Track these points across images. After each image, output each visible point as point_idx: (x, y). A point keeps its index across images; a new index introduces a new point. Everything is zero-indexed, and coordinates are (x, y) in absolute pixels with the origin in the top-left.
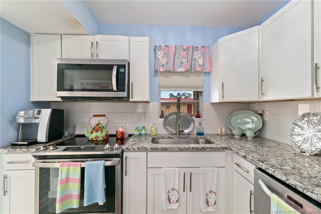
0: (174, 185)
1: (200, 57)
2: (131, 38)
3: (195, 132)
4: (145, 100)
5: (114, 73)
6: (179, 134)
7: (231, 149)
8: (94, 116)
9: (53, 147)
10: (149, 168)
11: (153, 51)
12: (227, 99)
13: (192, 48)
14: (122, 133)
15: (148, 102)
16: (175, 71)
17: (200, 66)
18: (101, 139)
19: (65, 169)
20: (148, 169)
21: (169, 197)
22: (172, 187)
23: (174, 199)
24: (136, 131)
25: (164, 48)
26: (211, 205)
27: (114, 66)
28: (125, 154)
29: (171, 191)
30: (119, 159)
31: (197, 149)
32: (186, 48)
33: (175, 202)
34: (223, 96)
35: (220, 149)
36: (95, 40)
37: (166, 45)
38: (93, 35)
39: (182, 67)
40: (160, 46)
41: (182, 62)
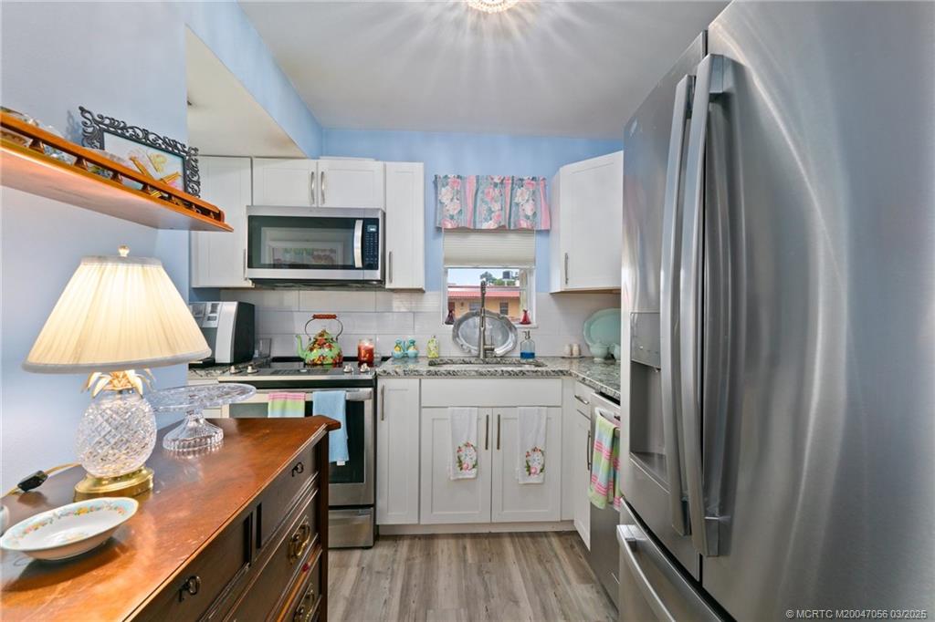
0: (468, 438)
1: (528, 201)
2: (387, 163)
3: (517, 354)
4: (415, 287)
5: (358, 233)
6: (485, 356)
7: (570, 374)
8: (315, 317)
9: (253, 369)
10: (424, 407)
11: (433, 185)
12: (573, 286)
13: (510, 181)
14: (370, 352)
15: (420, 291)
16: (477, 228)
17: (527, 217)
18: (330, 361)
19: (278, 403)
20: (423, 410)
21: (459, 458)
22: (465, 442)
23: (468, 461)
24: (398, 348)
25: (454, 182)
26: (535, 473)
27: (357, 221)
28: (380, 383)
29: (463, 448)
30: (370, 389)
31: (510, 374)
32: (498, 181)
33: (470, 467)
34: (567, 279)
35: (552, 374)
36: (317, 168)
37: (459, 174)
38: (314, 158)
39: (491, 219)
40: (446, 177)
41: (490, 211)
